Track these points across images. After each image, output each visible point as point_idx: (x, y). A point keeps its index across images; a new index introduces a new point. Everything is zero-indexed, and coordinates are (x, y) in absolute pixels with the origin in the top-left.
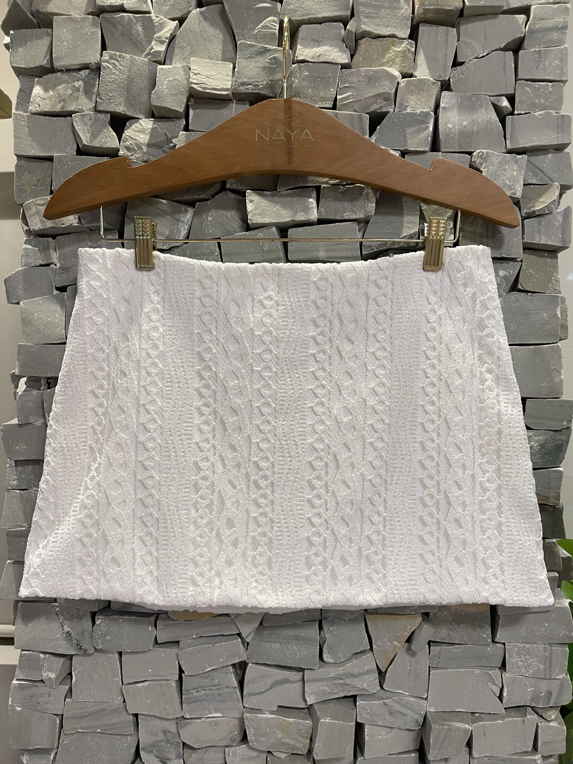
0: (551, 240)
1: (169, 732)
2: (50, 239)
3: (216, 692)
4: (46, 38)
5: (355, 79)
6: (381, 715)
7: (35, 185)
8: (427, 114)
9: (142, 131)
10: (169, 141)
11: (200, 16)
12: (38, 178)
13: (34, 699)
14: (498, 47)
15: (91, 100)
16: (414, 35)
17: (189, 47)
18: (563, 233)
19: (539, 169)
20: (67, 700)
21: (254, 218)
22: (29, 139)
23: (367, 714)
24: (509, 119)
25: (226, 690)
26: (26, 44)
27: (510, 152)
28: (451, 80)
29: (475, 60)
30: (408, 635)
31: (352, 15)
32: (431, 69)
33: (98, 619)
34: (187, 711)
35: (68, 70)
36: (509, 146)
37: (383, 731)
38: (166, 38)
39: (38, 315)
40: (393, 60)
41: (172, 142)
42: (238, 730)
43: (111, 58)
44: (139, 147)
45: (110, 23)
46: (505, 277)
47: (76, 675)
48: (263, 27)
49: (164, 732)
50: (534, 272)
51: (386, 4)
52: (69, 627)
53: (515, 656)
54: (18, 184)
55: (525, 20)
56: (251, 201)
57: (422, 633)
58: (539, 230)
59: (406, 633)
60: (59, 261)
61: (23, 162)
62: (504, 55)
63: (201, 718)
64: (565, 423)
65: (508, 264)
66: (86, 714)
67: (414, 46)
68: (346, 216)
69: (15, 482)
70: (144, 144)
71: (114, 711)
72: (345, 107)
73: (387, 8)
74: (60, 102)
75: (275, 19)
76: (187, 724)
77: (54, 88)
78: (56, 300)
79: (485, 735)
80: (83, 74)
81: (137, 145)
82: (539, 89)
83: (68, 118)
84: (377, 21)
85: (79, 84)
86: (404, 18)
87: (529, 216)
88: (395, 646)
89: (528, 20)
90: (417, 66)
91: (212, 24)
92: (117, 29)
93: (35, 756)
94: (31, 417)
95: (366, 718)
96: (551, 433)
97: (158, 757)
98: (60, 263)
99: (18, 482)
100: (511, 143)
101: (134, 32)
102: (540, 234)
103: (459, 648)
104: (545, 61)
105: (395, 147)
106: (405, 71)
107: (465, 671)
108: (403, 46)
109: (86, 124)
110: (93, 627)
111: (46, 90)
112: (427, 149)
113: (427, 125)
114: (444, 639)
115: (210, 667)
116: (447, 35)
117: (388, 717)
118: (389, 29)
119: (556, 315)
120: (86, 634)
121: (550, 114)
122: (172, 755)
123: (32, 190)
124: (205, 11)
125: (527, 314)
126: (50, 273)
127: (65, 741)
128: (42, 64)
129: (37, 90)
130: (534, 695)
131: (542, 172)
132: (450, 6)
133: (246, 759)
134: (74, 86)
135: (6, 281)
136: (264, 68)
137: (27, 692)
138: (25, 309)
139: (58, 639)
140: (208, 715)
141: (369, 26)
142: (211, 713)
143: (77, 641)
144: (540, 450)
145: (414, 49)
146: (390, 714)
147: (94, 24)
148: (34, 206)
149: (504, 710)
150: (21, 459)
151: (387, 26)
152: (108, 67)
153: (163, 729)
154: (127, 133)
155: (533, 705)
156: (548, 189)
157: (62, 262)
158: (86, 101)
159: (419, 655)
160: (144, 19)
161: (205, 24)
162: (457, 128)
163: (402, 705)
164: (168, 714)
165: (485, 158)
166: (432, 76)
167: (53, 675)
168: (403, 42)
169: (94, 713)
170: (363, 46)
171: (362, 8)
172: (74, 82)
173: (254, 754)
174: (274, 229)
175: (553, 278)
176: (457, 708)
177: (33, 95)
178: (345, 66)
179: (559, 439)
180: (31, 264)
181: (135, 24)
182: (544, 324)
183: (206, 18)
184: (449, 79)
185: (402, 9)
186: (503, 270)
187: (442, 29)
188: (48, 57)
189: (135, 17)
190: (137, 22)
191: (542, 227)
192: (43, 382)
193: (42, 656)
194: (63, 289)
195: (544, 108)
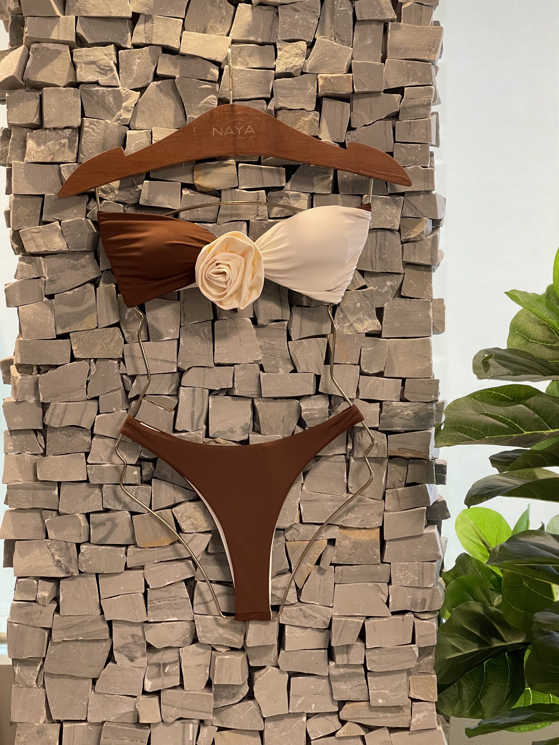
0: (423, 260)
1: (136, 636)
2: (41, 258)
3: (173, 602)
4: (35, 100)
6: (298, 618)
7: (28, 216)
10: (135, 186)
11: (157, 88)
12: (30, 210)
13: (29, 616)
14: (381, 118)
15: (74, 153)
16: (319, 107)
17: (149, 112)
18: (432, 255)
19: (414, 206)
20: (55, 615)
22: (25, 182)
23: (287, 617)
25: (180, 600)
26: (18, 105)
27: (390, 195)
28: (346, 142)
29: (363, 128)
30: (317, 557)
31: (272, 96)
32: (332, 134)
33: (83, 548)
34: (151, 616)
35: (55, 129)
36: (389, 191)
37: (299, 630)
38: (132, 108)
39: (33, 317)
40: (303, 127)
41: (138, 188)
42: (189, 634)
43: (91, 124)
45: (88, 94)
46: (391, 286)
47: (63, 595)
48: (205, 103)
49: (133, 636)
50: (413, 283)
51: (297, 87)
52: (59, 556)
53: (398, 572)
54: (15, 215)
55: (400, 98)
57: (327, 554)
58: (414, 252)
59: (316, 555)
60: (48, 275)
61: (18, 199)
62: (385, 123)
63: (161, 622)
64: (433, 397)
65: (393, 277)
66: (71, 625)
67: (319, 116)
69: (12, 447)
70: (116, 189)
71: (92, 622)
72: (267, 162)
73: (298, 89)
74: (50, 155)
75: (215, 97)
76: (151, 626)
77: (45, 143)
78: (46, 306)
79: (375, 630)
80: (67, 133)
81: (110, 189)
82: (411, 149)
83: (56, 166)
84: (290, 99)
85: (65, 141)
86: (311, 96)
87: (407, 242)
88: (308, 567)
89: (402, 98)
90: (321, 131)
91: (167, 94)
92: (93, 98)
93: (25, 668)
94: (27, 396)
95: (286, 620)
96: (424, 404)
97: (126, 656)
98: (49, 276)
99: (14, 447)
100: (391, 189)
101: (106, 102)
102: (414, 255)
103: (356, 568)
104: (414, 130)
105: (305, 190)
107: (361, 585)
108: (310, 117)
109: (70, 172)
110: (78, 554)
111: (38, 144)
112: (329, 192)
113: (328, 175)
114: (346, 562)
115: (169, 581)
116: (343, 108)
117: (303, 619)
118: (299, 105)
119: (429, 316)
120: (73, 561)
121: (418, 168)
122: (138, 654)
123: (25, 219)
124: (161, 84)
125: (406, 314)
126: (40, 284)
127: (52, 650)
128: (33, 122)
129: (30, 144)
130: (412, 601)
131: (416, 208)
132: (343, 91)
133: (195, 654)
134: (61, 143)
135: (6, 291)
137: (23, 611)
138: (24, 312)
139: (50, 566)
140: (166, 619)
141: (284, 103)
142: (169, 618)
143: (66, 566)
144: (414, 417)
145: (318, 119)
146: (305, 617)
147: (75, 95)
148: (29, 234)
149: (391, 614)
150: (19, 428)
151: (298, 103)
152: (88, 131)
153: (132, 633)
155: (413, 610)
156: (421, 221)
157: (50, 276)
158: (70, 153)
159: (327, 573)
160: (114, 91)
161: (161, 95)
162: (350, 178)
163: (314, 611)
164: (137, 619)
166: (333, 139)
167: (46, 594)
168: (310, 114)
169: (76, 625)
170: (280, 117)
171: (279, 90)
172: (61, 139)
173: (201, 650)
175: (427, 287)
176: (355, 613)
177: (28, 148)
179: (431, 409)
180: (25, 277)
181: (108, 96)
182: (420, 322)
183: (161, 90)
184: (345, 141)
185: (309, 89)
186: (389, 281)
187: (339, 103)
188: (37, 116)
189: (107, 91)
190: (109, 94)
191: (416, 251)
192: (35, 369)
193: (35, 582)
194: (51, 297)
195: (415, 163)
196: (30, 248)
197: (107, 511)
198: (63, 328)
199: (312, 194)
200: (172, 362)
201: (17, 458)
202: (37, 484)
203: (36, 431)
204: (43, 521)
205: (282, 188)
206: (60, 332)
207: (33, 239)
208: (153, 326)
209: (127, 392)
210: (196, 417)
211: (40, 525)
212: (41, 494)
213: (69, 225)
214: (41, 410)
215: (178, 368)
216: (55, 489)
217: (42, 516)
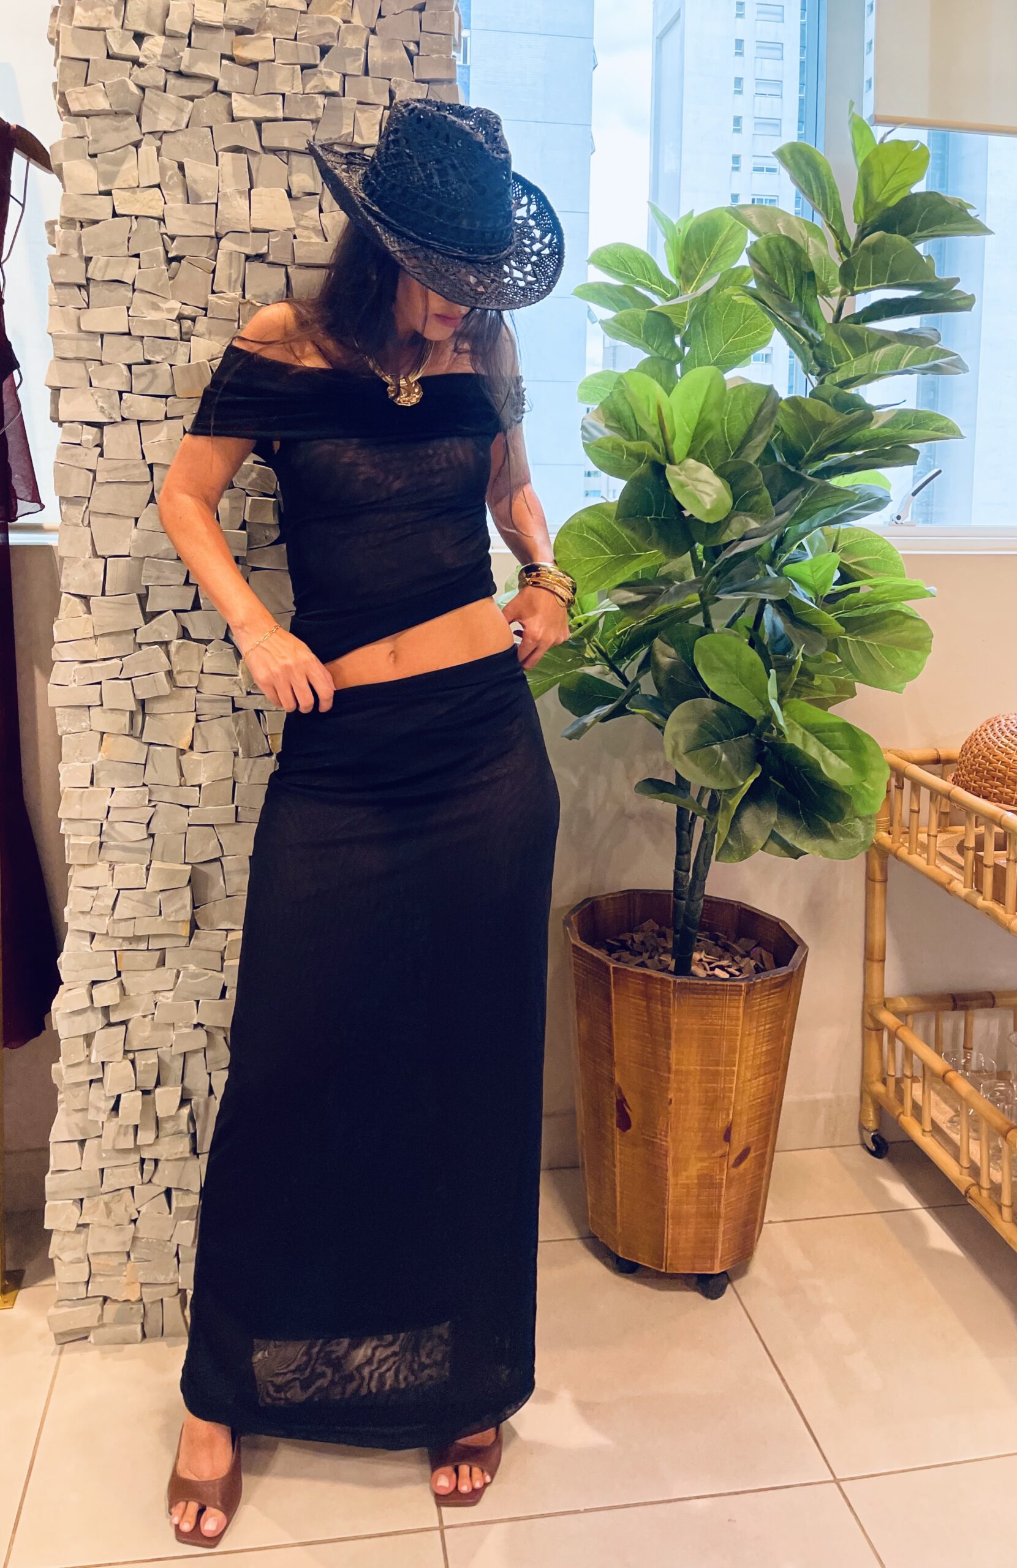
5: (310, 22)
7: (74, 79)
8: (359, 50)
9: (157, 45)
10: (176, 53)
12: (76, 72)
13: (74, 458)
14: (408, 8)
15: (119, 21)
20: (99, 459)
21: (237, 113)
22: (73, 46)
24: (415, 58)
27: (417, 81)
28: (377, 27)
29: (393, 15)
32: (363, 19)
33: (125, 396)
36: (416, 77)
40: (337, 11)
41: (179, 54)
44: (155, 56)
47: (106, 440)
56: (236, 101)
60: (92, 134)
61: (65, 64)
66: (116, 468)
68: (303, 117)
71: (135, 466)
72: (303, 40)
74: (96, 20)
82: (436, 39)
83: (102, 32)
93: (71, 507)
94: (70, 250)
99: (58, 301)
100: (417, 75)
104: (439, 23)
106: (346, 18)
109: (116, 37)
110: (121, 402)
112: (360, 73)
113: (360, 58)
120: (116, 407)
121: (443, 57)
126: (83, 143)
127: (97, 491)
129: (78, 10)
135: (50, 148)
136: (247, 10)
137: (69, 452)
138: (67, 167)
139: (93, 412)
143: (108, 412)
148: (75, 95)
150: (61, 281)
154: (145, 45)
157: (94, 136)
158: (116, 21)
162: (380, 61)
165: (399, 84)
166: (363, 23)
167: (90, 439)
169: (120, 468)
174: (252, 122)
178: (302, 12)
180: (69, 137)
184: (375, 26)
192: (78, 225)
193: (80, 427)
194: (94, 156)
195: (439, 52)
196: (74, 107)
197: (148, 362)
198: (105, 184)
199: (344, 75)
200: (210, 225)
201: (61, 311)
202: (81, 334)
203: (80, 286)
204: (87, 371)
205: (316, 66)
206: (103, 188)
207: (77, 99)
208: (193, 190)
209: (167, 252)
210: (233, 279)
211: (84, 374)
212: (84, 344)
213: (112, 85)
214: (84, 265)
215: (216, 233)
216: (97, 341)
217: (86, 366)
